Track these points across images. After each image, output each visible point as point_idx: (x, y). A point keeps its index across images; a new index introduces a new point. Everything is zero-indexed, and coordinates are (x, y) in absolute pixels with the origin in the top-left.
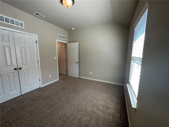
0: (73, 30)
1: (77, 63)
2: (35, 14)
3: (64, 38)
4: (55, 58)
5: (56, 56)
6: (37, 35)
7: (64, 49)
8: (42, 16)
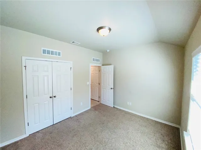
0: (109, 52)
1: (112, 89)
2: (71, 42)
3: (98, 60)
4: (88, 83)
5: (89, 81)
6: (72, 62)
7: (98, 72)
8: (78, 43)
